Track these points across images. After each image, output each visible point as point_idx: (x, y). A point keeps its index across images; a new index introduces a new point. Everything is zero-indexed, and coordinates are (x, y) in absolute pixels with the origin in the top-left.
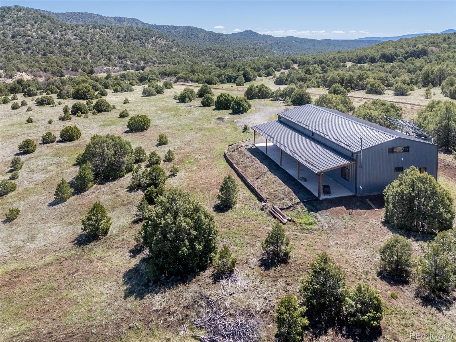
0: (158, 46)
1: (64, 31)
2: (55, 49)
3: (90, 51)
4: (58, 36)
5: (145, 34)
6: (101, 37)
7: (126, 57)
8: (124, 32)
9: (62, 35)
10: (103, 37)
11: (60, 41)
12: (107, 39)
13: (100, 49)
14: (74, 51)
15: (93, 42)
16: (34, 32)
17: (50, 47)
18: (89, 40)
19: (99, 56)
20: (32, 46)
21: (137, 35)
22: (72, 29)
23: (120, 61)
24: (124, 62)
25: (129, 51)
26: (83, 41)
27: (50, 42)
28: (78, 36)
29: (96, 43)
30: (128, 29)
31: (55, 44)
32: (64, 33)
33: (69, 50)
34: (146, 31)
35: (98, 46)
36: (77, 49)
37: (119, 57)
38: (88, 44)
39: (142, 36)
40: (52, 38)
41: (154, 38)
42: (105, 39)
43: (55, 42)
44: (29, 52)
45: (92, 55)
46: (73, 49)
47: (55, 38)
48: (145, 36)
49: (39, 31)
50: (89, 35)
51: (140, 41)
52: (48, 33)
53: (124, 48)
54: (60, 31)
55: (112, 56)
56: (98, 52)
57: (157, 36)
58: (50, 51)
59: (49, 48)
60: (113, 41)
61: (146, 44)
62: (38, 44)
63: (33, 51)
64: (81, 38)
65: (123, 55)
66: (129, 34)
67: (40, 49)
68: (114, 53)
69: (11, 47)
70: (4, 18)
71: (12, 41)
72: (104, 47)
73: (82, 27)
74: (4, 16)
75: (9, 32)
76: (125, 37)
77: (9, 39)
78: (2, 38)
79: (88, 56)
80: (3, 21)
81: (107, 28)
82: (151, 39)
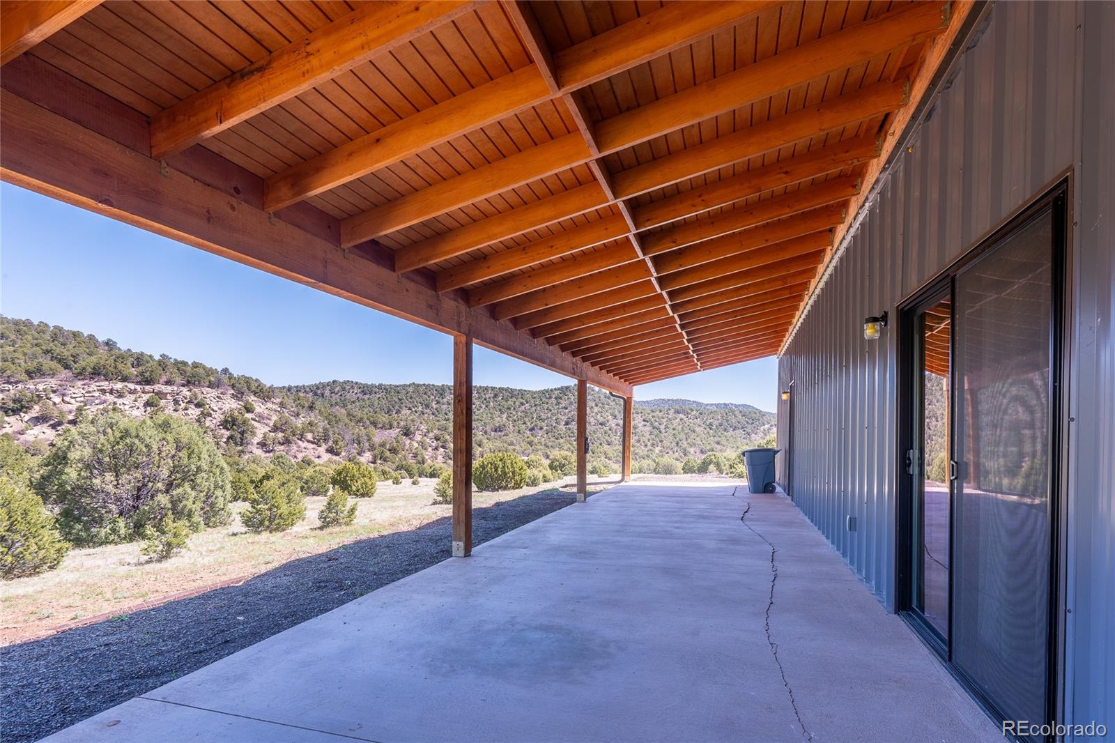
3: (661, 441)
5: (753, 420)
8: (719, 417)
13: (676, 438)
17: (609, 436)
18: (662, 427)
22: (641, 413)
25: (718, 443)
26: (654, 428)
27: (610, 430)
29: (671, 430)
30: (727, 414)
31: (616, 433)
35: (674, 434)
36: (643, 439)
38: (660, 432)
39: (748, 423)
40: (613, 425)
42: (686, 425)
48: (753, 423)
49: (599, 416)
50: (664, 420)
51: (744, 431)
55: (692, 450)
58: (607, 441)
60: (697, 429)
61: (753, 435)
64: (652, 424)
65: (708, 447)
66: (727, 421)
68: (695, 444)
69: (562, 435)
70: (560, 400)
71: (564, 429)
72: (683, 436)
73: (661, 411)
74: (561, 398)
75: (562, 418)
76: (721, 424)
77: (562, 427)
78: (554, 425)
79: (657, 450)
80: (559, 403)
81: (695, 412)
82: (762, 428)
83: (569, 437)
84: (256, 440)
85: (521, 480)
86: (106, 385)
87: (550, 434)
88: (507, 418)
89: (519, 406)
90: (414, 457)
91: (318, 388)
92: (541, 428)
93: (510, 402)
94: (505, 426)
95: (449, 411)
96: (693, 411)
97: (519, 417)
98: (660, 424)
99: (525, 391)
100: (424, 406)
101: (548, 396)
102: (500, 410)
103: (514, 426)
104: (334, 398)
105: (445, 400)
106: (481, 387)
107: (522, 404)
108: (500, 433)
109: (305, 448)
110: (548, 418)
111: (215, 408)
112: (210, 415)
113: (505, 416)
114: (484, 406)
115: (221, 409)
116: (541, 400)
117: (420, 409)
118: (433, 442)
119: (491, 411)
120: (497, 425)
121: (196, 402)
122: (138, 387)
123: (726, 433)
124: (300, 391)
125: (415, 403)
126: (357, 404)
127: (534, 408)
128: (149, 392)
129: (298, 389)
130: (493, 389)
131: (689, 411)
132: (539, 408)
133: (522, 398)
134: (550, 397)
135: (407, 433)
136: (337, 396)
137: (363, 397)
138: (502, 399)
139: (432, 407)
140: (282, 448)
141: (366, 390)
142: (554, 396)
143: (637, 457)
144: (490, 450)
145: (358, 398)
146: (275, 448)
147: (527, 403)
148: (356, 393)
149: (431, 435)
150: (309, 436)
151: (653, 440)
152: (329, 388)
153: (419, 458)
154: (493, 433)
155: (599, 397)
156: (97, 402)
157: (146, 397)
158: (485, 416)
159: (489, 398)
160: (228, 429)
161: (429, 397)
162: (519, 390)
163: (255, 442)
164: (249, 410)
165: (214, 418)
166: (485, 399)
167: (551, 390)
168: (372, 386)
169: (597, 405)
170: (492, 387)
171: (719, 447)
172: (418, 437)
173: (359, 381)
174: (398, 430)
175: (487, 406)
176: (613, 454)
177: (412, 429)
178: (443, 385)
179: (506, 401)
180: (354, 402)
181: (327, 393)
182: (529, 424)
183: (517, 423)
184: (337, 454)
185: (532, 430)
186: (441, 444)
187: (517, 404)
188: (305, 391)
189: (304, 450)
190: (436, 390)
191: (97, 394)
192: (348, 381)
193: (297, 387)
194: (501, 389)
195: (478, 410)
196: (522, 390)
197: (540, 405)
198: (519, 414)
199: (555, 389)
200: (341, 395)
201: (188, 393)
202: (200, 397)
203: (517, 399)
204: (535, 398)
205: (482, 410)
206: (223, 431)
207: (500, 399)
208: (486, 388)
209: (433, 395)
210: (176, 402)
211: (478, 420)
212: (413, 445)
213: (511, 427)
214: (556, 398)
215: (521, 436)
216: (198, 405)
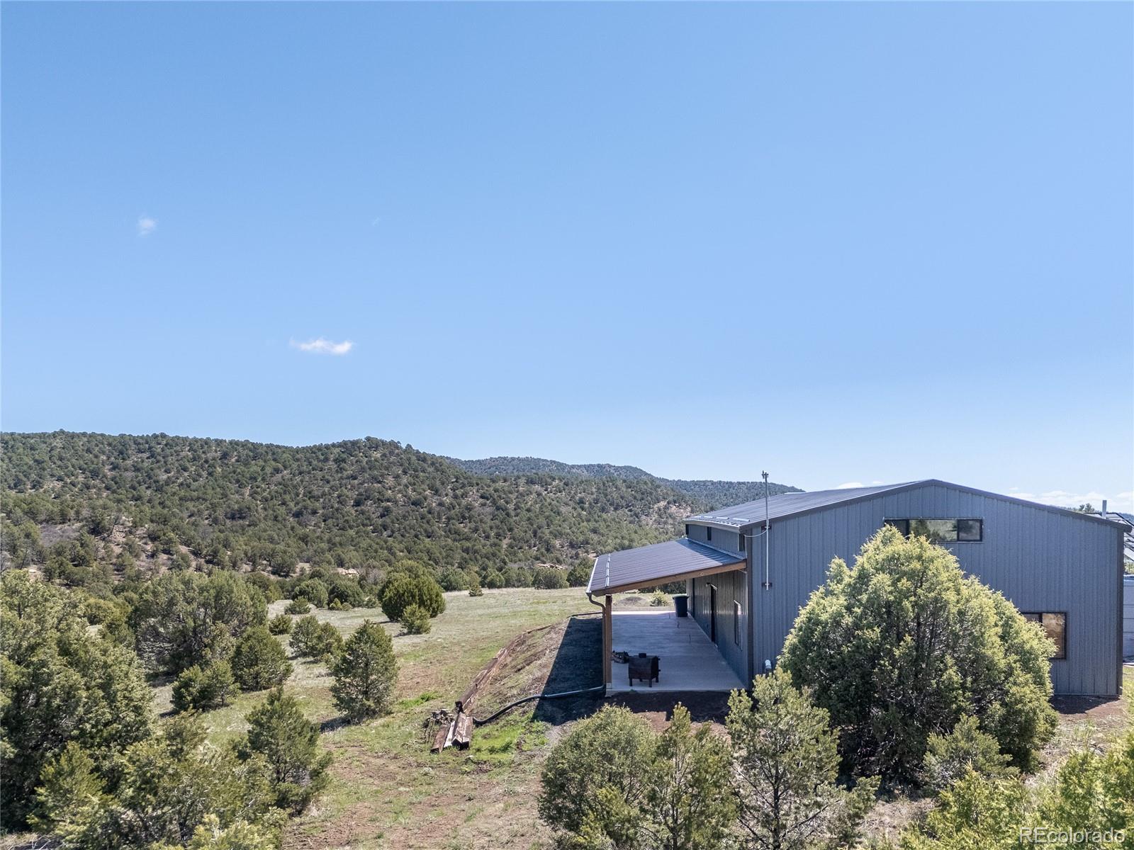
0: (670, 521)
1: (461, 488)
2: (438, 527)
3: (511, 530)
4: (447, 500)
5: (643, 494)
6: (538, 500)
7: (588, 543)
8: (594, 490)
9: (456, 497)
10: (541, 501)
11: (449, 509)
12: (550, 504)
13: (532, 525)
14: (476, 530)
15: (519, 511)
16: (400, 491)
17: (428, 522)
18: (511, 506)
19: (527, 541)
20: (393, 522)
21: (622, 498)
22: (478, 484)
23: (574, 552)
24: (582, 555)
25: (595, 531)
26: (498, 509)
27: (429, 512)
28: (488, 499)
29: (525, 512)
30: (604, 484)
31: (440, 518)
32: (459, 492)
33: (464, 528)
34: (644, 487)
35: (529, 519)
36: (482, 527)
37: (571, 543)
38: (508, 515)
39: (635, 498)
40: (434, 504)
41: (662, 504)
42: (546, 504)
43: (439, 513)
44: (385, 534)
45: (514, 540)
46: (473, 525)
47: (441, 504)
48: (642, 499)
49: (410, 490)
50: (513, 496)
51: (630, 511)
52: (427, 493)
53: (585, 523)
54: (453, 490)
55: (557, 543)
56: (526, 532)
57: (671, 498)
58: (426, 531)
59: (425, 526)
60: (563, 509)
61: (644, 517)
62: (404, 517)
63: (393, 532)
64: (494, 502)
65: (581, 538)
66: (606, 495)
67: (408, 527)
68: (561, 534)
69: (352, 523)
70: (343, 465)
71: (353, 512)
72: (542, 521)
73: (505, 481)
74: (344, 461)
75: (349, 494)
76: (596, 501)
77: (349, 509)
78: (336, 505)
79: (505, 543)
80: (341, 470)
81: (557, 481)
82: (656, 506)
83: (363, 525)
85: (438, 608)
87: (330, 522)
88: (250, 495)
89: (272, 475)
90: (118, 570)
92: (314, 512)
93: (255, 467)
94: (249, 508)
95: (139, 483)
96: (554, 479)
97: (273, 493)
98: (507, 503)
99: (278, 447)
100: (88, 474)
101: (322, 457)
102: (238, 481)
103: (265, 509)
105: (129, 462)
106: (196, 440)
107: (277, 471)
108: (241, 521)
110: (324, 494)
113: (247, 492)
114: (204, 474)
116: (310, 463)
119: (221, 482)
120: (236, 507)
123: (604, 515)
125: (71, 469)
127: (298, 479)
130: (219, 443)
131: (549, 480)
132: (307, 479)
133: (275, 460)
134: (326, 460)
135: (97, 529)
138: (237, 461)
139: (105, 476)
142: (332, 457)
143: (479, 557)
144: (246, 554)
147: (285, 468)
151: (497, 527)
153: (128, 571)
154: (228, 521)
155: (409, 459)
158: (210, 491)
159: (214, 459)
162: (268, 446)
166: (206, 461)
167: (327, 447)
169: (405, 473)
170: (216, 440)
171: (595, 537)
174: (78, 525)
175: (210, 474)
176: (440, 553)
178: (122, 436)
179: (246, 465)
182: (292, 504)
183: (271, 503)
185: (297, 515)
186: (161, 547)
187: (268, 470)
190: (110, 445)
194: (234, 444)
195: (195, 480)
196: (272, 445)
197: (309, 473)
198: (273, 487)
199: (333, 445)
203: (265, 461)
204: (298, 460)
205: (202, 481)
207: (233, 460)
208: (207, 442)
209: (104, 453)
211: (198, 498)
212: (112, 551)
213: (260, 510)
214: (336, 461)
215: (280, 526)
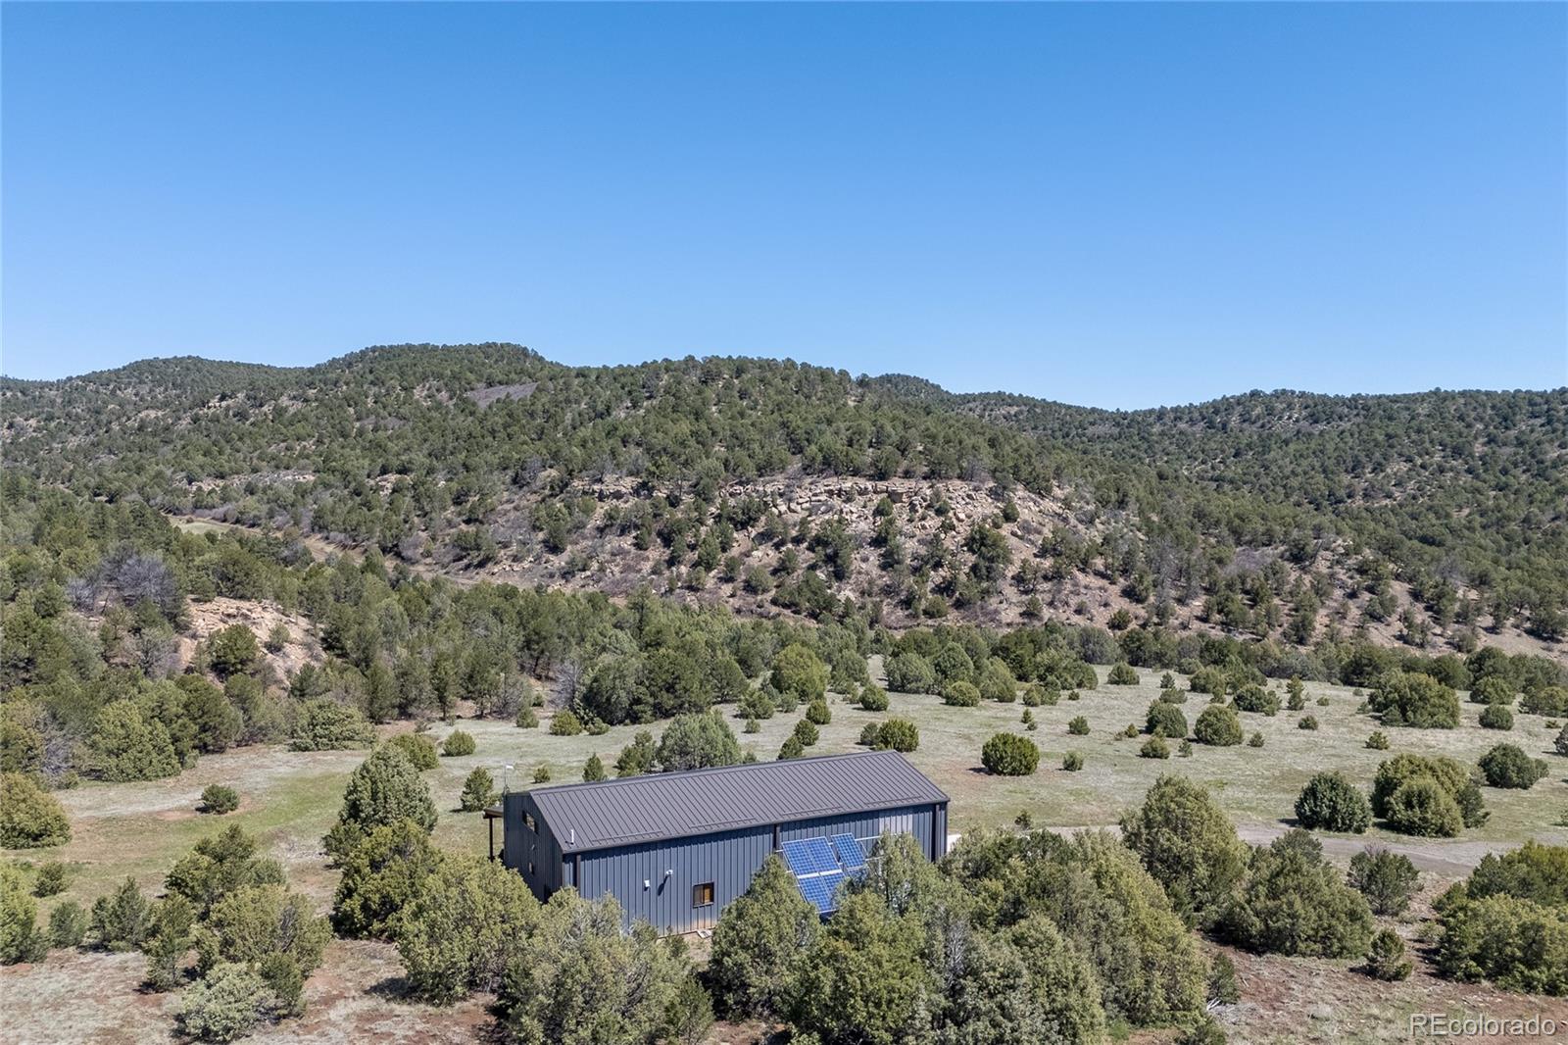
84: (1012, 571)
86: (834, 483)
91: (1216, 412)
100: (1449, 451)
104: (1247, 433)
109: (1086, 587)
111: (962, 516)
112: (953, 528)
115: (969, 517)
117: (1437, 458)
118: (1351, 578)
121: (937, 506)
122: (869, 485)
124: (1181, 419)
125: (1427, 445)
126: (1292, 447)
128: (882, 492)
129: (1178, 413)
135: (1299, 556)
136: (1254, 428)
137: (1310, 429)
140: (1047, 586)
141: (1320, 409)
145: (1298, 432)
146: (1038, 587)
148: (1297, 420)
149: (1351, 562)
150: (1099, 563)
152: (1240, 409)
156: (823, 508)
157: (877, 499)
160: (974, 553)
161: (1469, 426)
163: (1010, 575)
164: (1009, 516)
165: (958, 533)
168: (1339, 401)
172: (1322, 566)
173: (1308, 390)
174: (1281, 549)
177: (1309, 549)
180: (1286, 442)
181: (1234, 421)
184: (1139, 600)
186: (1368, 583)
188: (1191, 420)
189: (1083, 591)
191: (823, 498)
192: (1284, 392)
193: (1175, 410)
200: (1263, 426)
201: (928, 492)
202: (944, 495)
206: (967, 554)
210: (913, 507)
212: (1301, 584)
216: (940, 512)
